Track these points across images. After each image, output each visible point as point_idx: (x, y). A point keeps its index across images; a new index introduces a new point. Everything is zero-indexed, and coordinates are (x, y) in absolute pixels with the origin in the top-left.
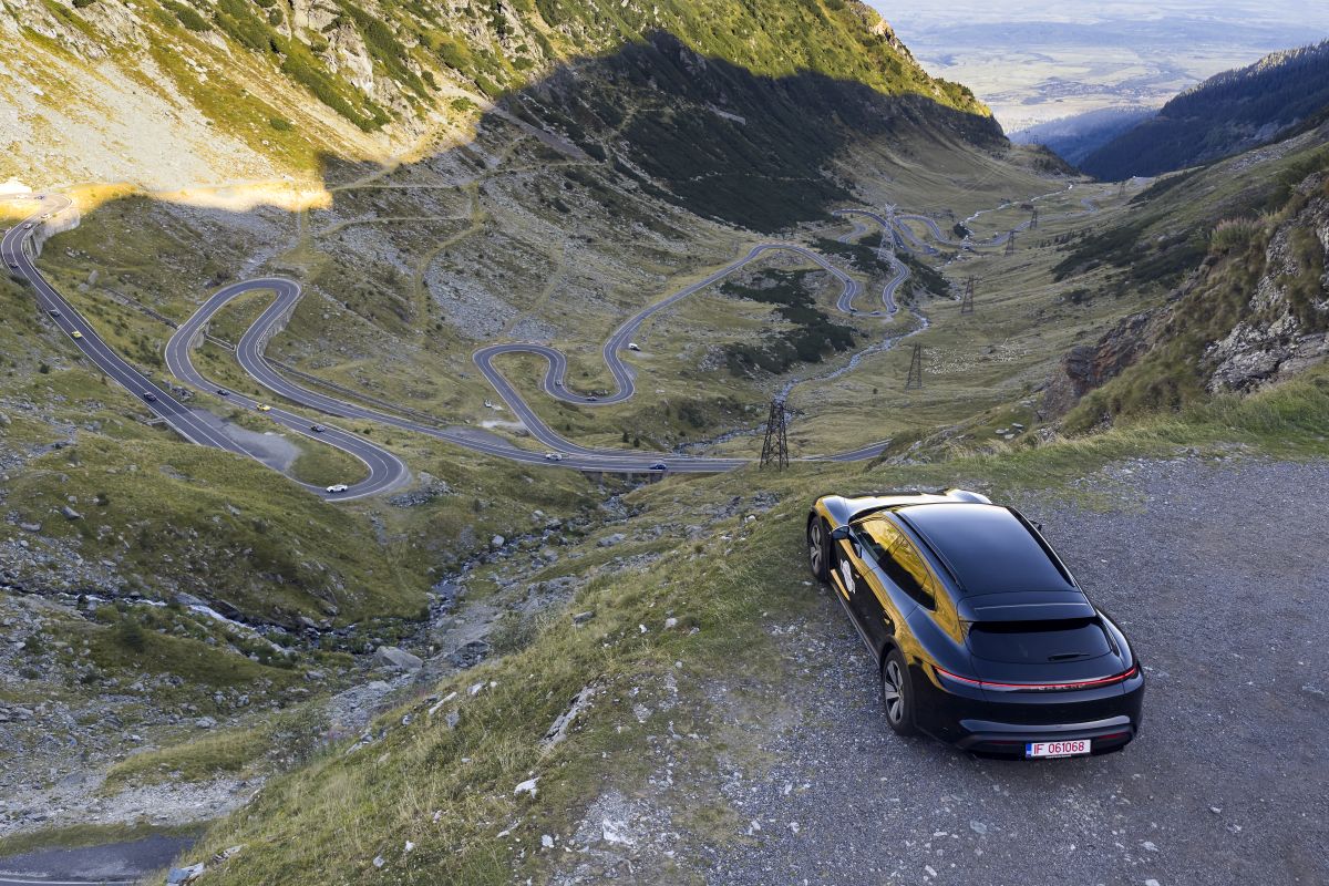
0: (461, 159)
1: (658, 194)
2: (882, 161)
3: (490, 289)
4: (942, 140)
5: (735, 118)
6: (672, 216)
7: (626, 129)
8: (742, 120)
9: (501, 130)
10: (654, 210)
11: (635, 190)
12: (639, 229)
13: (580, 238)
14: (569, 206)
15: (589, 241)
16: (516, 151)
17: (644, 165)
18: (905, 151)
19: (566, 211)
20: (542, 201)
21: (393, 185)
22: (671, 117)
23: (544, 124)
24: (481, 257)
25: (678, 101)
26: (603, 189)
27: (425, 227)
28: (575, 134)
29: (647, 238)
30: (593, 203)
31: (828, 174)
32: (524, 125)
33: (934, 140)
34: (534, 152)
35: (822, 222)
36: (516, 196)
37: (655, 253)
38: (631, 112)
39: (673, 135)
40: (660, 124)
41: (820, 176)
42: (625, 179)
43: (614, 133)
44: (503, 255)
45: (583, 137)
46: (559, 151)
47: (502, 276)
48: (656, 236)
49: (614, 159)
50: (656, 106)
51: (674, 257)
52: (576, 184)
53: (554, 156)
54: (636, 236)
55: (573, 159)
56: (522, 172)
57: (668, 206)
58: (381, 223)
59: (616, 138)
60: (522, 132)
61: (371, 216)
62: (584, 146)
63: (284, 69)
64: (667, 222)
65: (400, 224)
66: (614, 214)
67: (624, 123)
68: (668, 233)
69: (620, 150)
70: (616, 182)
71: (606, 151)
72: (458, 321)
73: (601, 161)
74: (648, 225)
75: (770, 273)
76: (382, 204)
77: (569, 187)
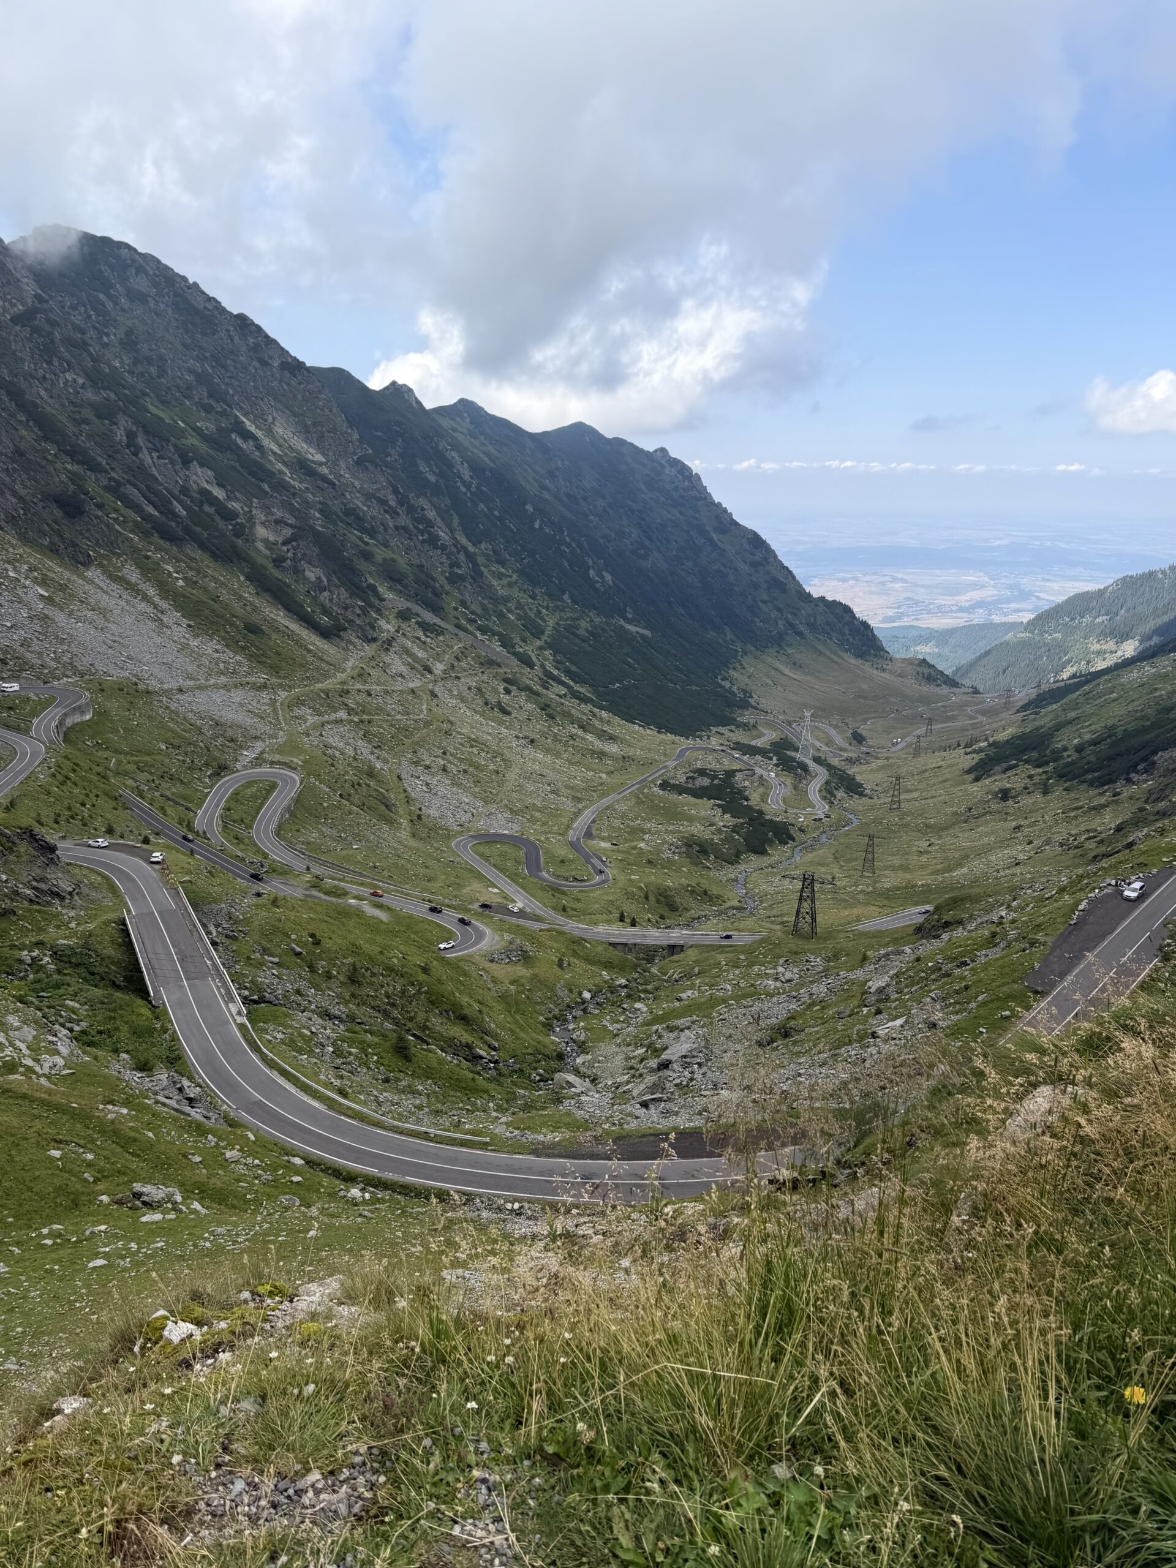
0: (409, 664)
1: (584, 700)
2: (773, 672)
3: (455, 783)
4: (828, 653)
5: (642, 631)
6: (601, 720)
7: (548, 640)
8: (648, 633)
9: (441, 638)
10: (584, 714)
11: (565, 695)
12: (574, 731)
13: (525, 737)
14: (509, 709)
15: (532, 741)
16: (457, 658)
17: (568, 673)
18: (794, 664)
19: (508, 713)
20: (486, 704)
21: (359, 686)
22: (587, 630)
23: (478, 634)
24: (444, 753)
25: (591, 614)
26: (537, 694)
27: (392, 725)
28: (506, 643)
29: (583, 738)
30: (530, 706)
31: (727, 684)
32: (461, 634)
33: (821, 653)
34: (473, 658)
35: (733, 727)
36: (463, 700)
37: (593, 752)
38: (551, 623)
39: (590, 645)
40: (577, 636)
41: (721, 686)
42: (555, 684)
43: (538, 643)
44: (462, 753)
45: (514, 647)
46: (494, 658)
47: (465, 771)
48: (590, 737)
49: (543, 666)
50: (573, 619)
51: (610, 756)
52: (513, 688)
53: (491, 663)
54: (572, 737)
55: (507, 666)
56: (465, 677)
57: (596, 710)
58: (352, 721)
59: (541, 648)
60: (460, 641)
61: (342, 714)
62: (515, 654)
63: (248, 578)
64: (597, 724)
65: (369, 722)
66: (551, 717)
67: (547, 633)
68: (601, 735)
69: (546, 659)
70: (547, 689)
71: (534, 659)
72: (433, 812)
73: (532, 668)
74: (581, 727)
75: (702, 772)
76: (351, 703)
77: (508, 692)
